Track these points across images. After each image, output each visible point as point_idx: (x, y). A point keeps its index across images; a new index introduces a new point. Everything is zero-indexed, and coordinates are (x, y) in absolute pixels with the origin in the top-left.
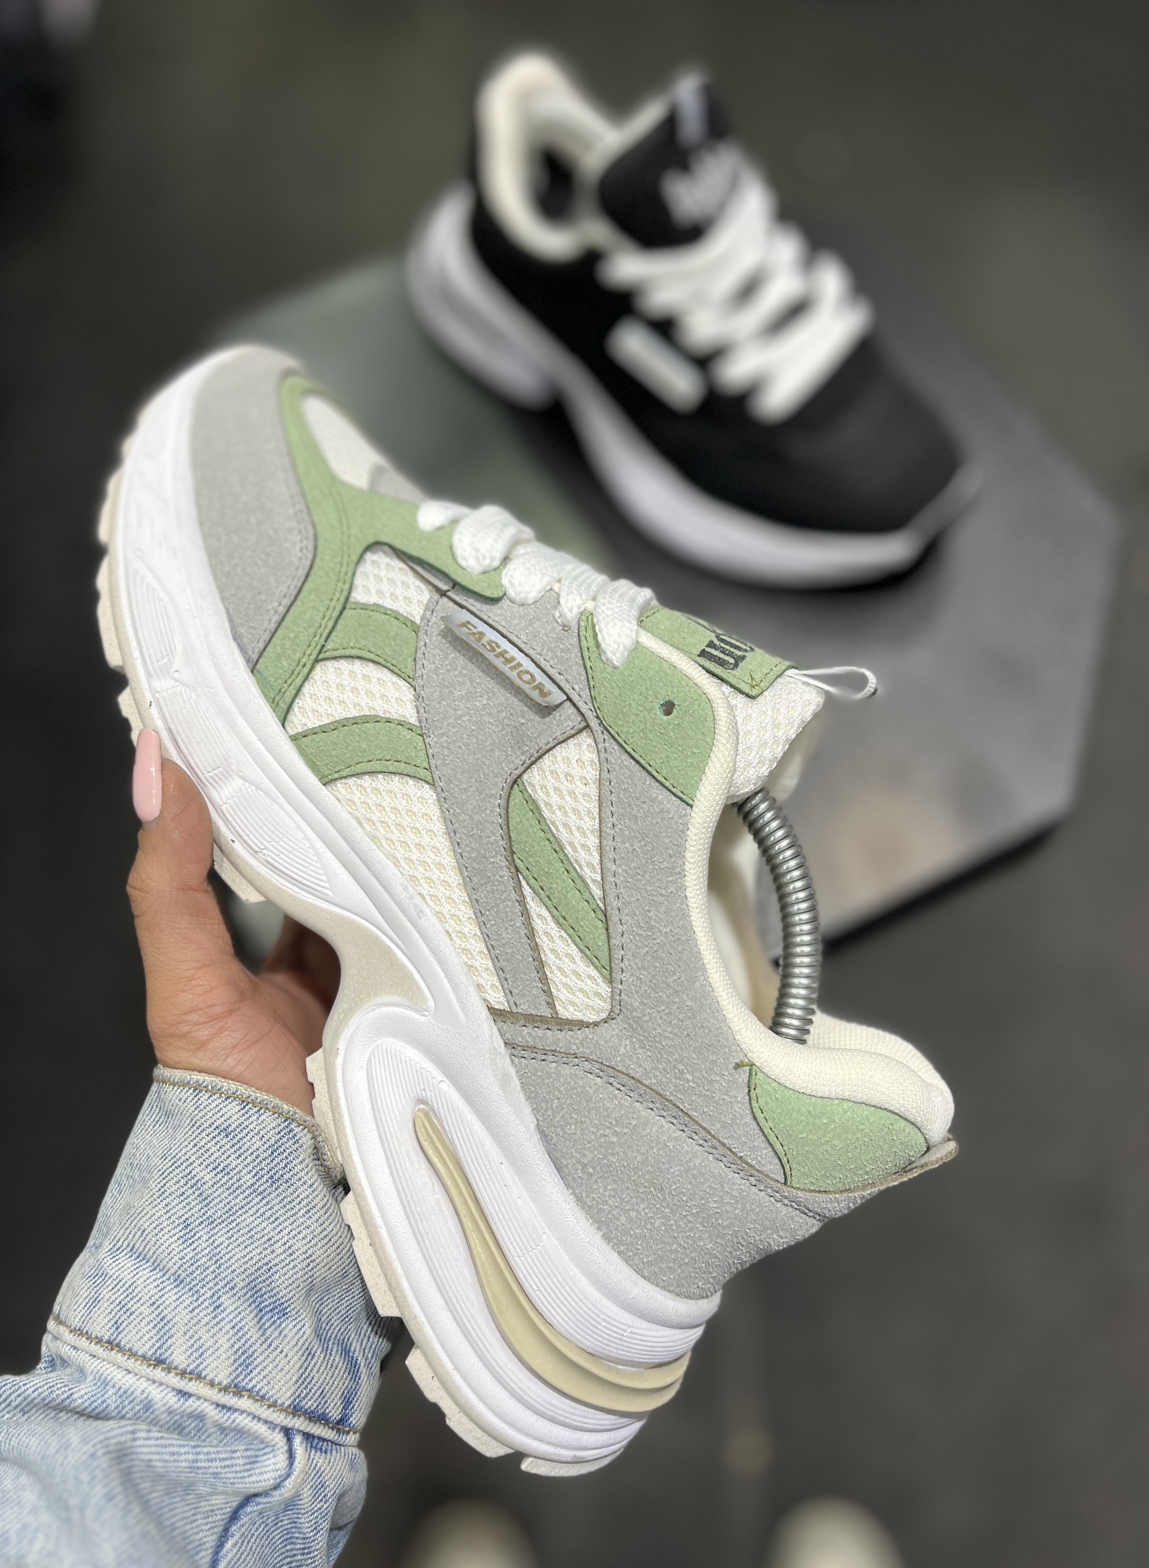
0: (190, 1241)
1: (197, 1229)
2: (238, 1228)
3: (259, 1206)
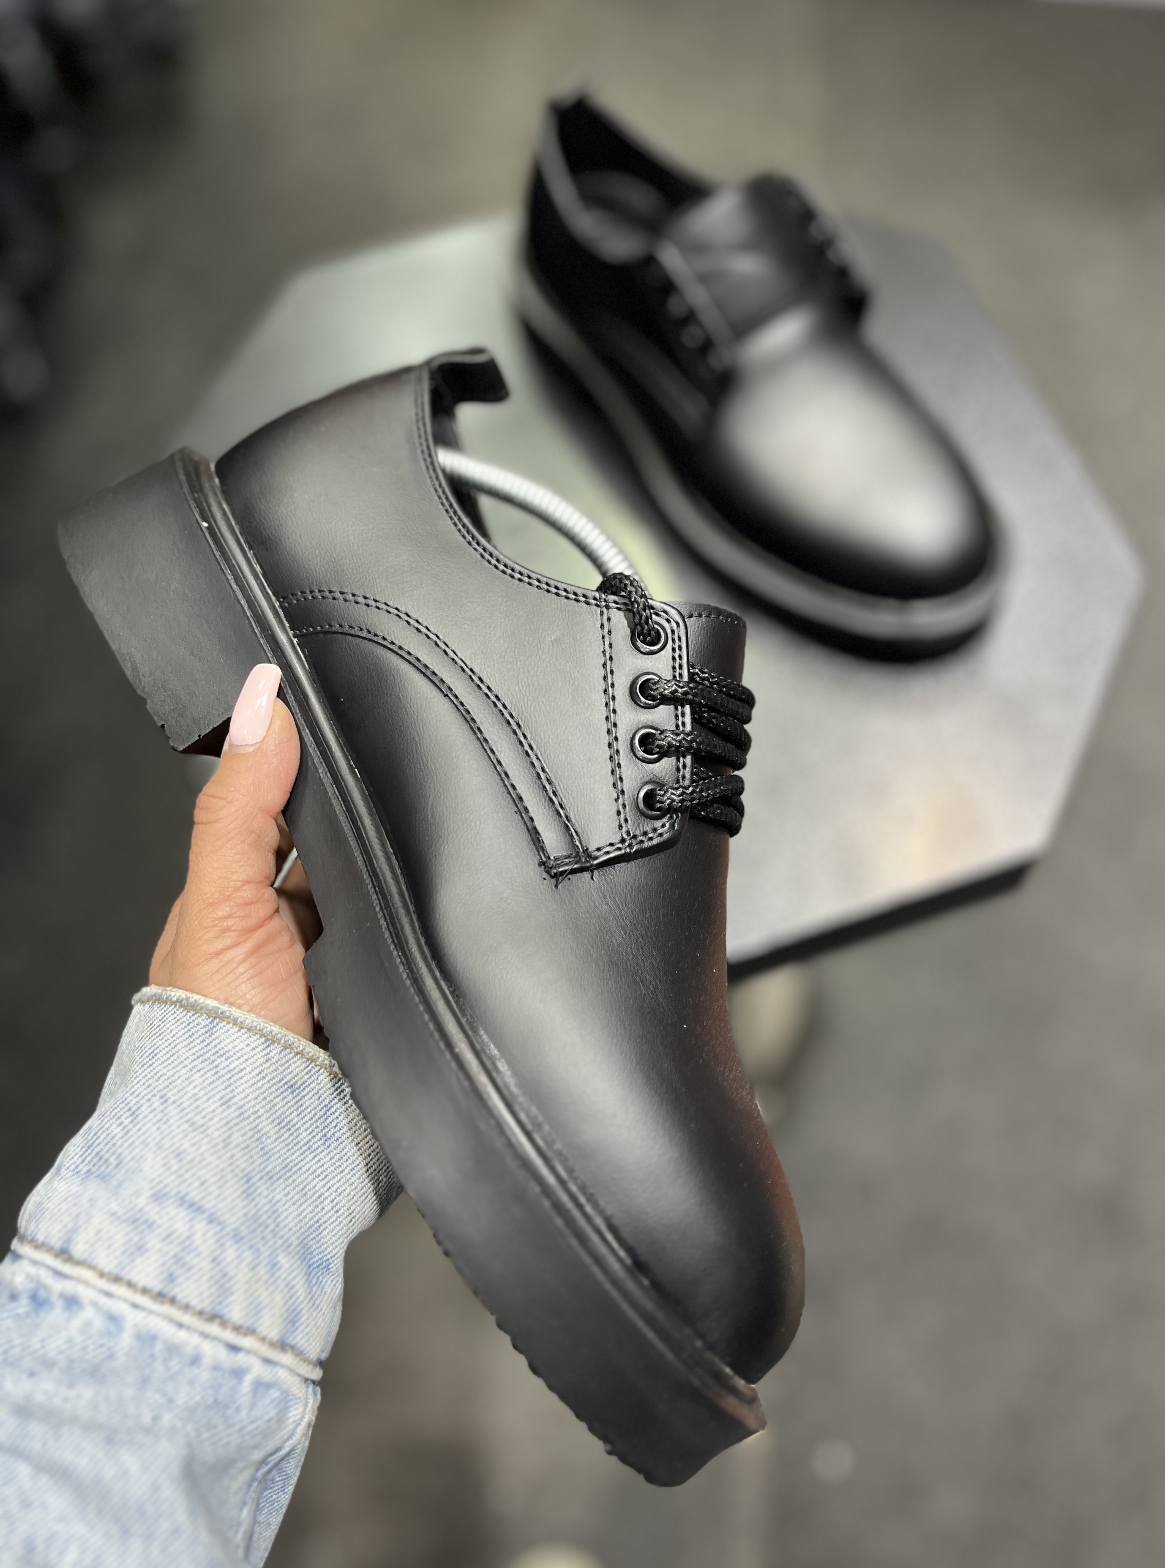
0: (252, 1196)
1: (258, 1184)
3: (312, 1163)
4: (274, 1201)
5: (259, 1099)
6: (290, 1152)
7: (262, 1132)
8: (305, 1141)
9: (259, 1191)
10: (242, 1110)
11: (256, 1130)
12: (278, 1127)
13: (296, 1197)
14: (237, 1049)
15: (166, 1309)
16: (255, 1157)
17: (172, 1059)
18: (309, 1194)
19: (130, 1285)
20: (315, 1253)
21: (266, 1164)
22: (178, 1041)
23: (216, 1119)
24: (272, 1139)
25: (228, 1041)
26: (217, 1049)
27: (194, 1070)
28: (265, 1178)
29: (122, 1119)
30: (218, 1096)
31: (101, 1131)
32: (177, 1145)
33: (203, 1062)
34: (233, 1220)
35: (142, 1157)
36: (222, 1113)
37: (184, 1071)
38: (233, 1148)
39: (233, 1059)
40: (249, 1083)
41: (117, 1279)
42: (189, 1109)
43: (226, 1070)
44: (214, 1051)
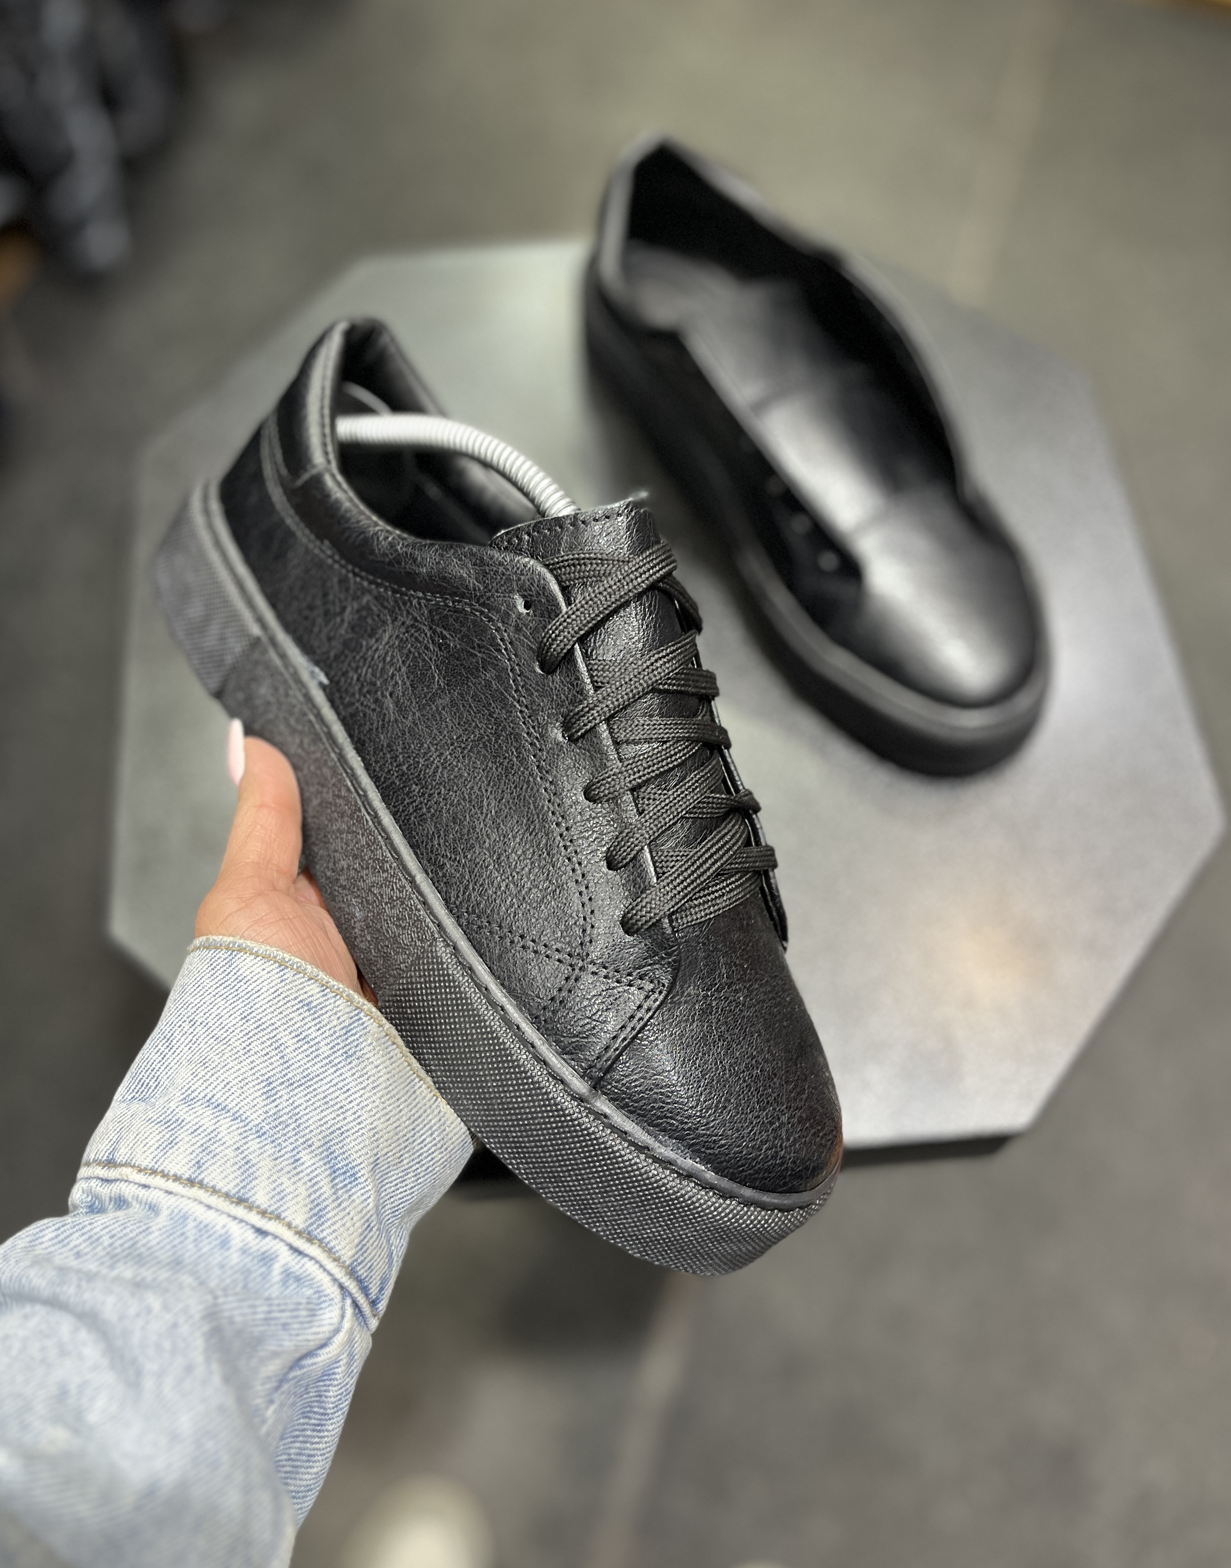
0: (272, 1099)
1: (279, 1088)
2: (315, 1093)
3: (333, 1077)
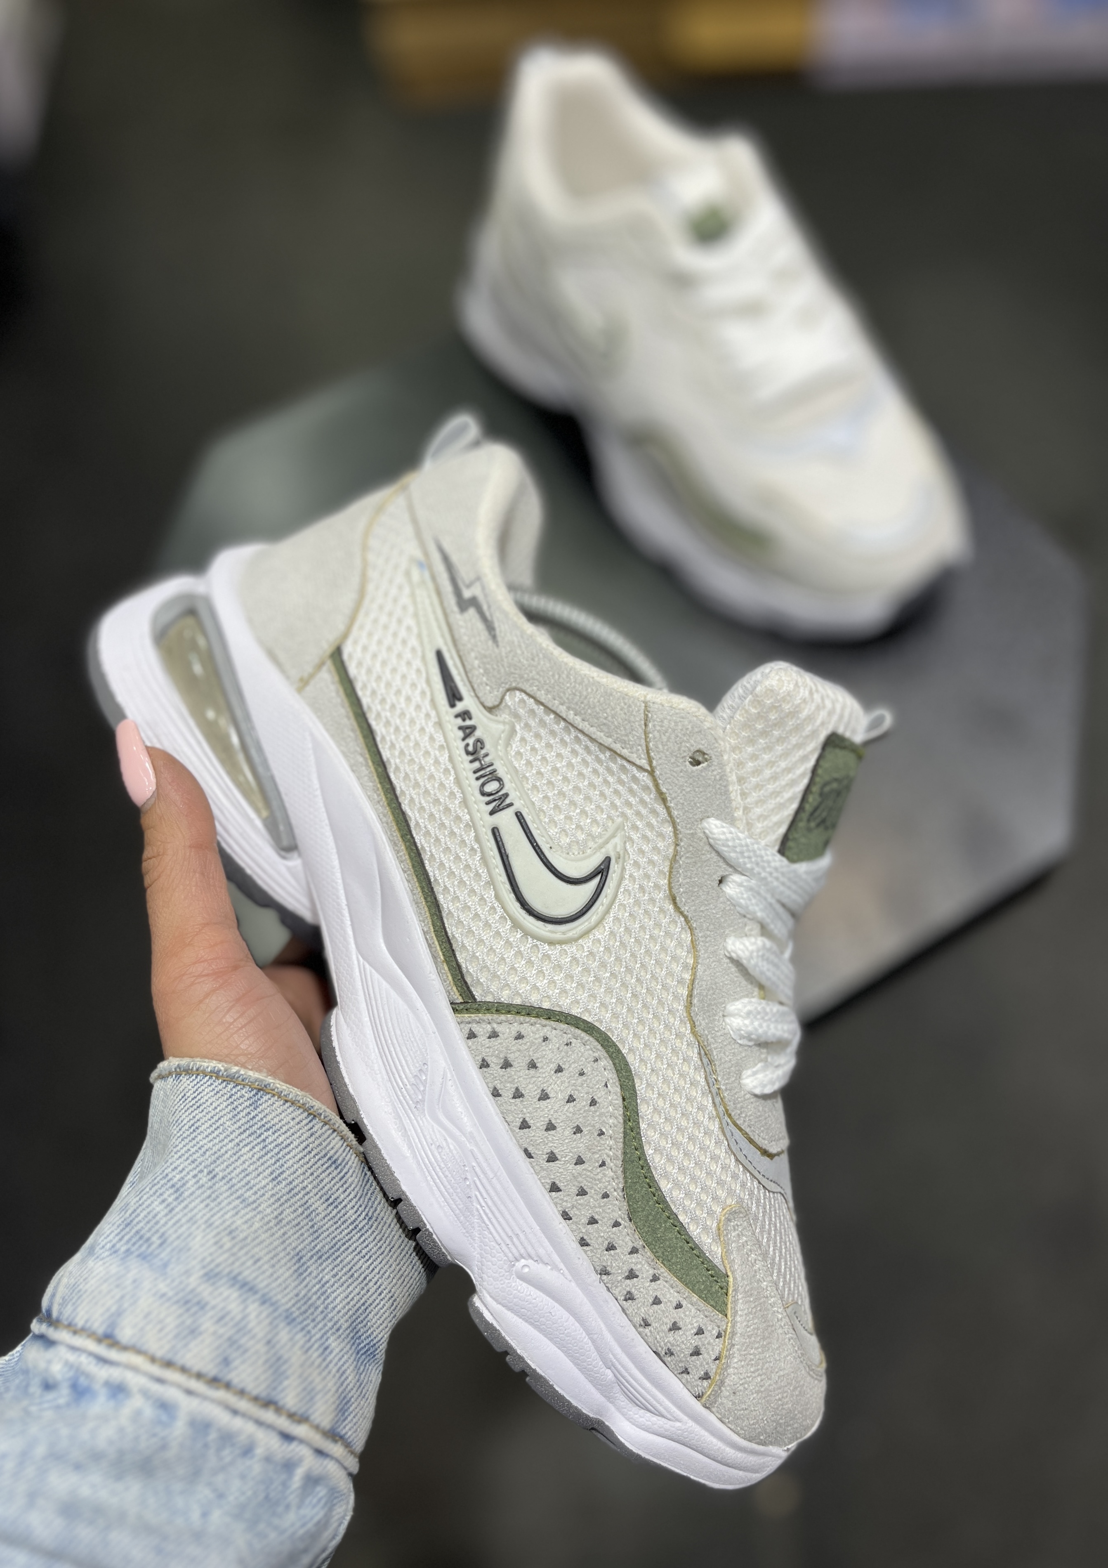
4: (322, 1282)
5: (307, 1174)
6: (339, 1231)
7: (311, 1209)
8: (352, 1219)
9: (309, 1270)
10: (291, 1186)
11: (306, 1206)
12: (326, 1204)
13: (344, 1278)
14: (283, 1123)
15: (221, 1394)
16: (306, 1235)
17: (216, 1133)
18: (356, 1275)
19: (184, 1370)
20: (363, 1338)
21: (316, 1242)
22: (221, 1114)
23: (267, 1195)
24: (321, 1216)
25: (274, 1114)
26: (263, 1122)
27: (241, 1145)
28: (315, 1258)
29: (165, 1196)
30: (268, 1172)
31: (141, 1208)
32: (228, 1223)
33: (250, 1135)
34: (285, 1300)
35: (190, 1235)
36: (273, 1189)
37: (231, 1145)
38: (285, 1226)
39: (279, 1133)
40: (297, 1158)
41: (168, 1364)
42: (239, 1185)
43: (273, 1145)
44: (260, 1124)
